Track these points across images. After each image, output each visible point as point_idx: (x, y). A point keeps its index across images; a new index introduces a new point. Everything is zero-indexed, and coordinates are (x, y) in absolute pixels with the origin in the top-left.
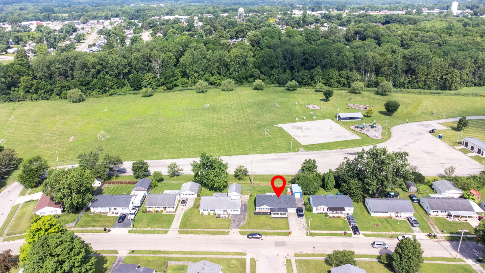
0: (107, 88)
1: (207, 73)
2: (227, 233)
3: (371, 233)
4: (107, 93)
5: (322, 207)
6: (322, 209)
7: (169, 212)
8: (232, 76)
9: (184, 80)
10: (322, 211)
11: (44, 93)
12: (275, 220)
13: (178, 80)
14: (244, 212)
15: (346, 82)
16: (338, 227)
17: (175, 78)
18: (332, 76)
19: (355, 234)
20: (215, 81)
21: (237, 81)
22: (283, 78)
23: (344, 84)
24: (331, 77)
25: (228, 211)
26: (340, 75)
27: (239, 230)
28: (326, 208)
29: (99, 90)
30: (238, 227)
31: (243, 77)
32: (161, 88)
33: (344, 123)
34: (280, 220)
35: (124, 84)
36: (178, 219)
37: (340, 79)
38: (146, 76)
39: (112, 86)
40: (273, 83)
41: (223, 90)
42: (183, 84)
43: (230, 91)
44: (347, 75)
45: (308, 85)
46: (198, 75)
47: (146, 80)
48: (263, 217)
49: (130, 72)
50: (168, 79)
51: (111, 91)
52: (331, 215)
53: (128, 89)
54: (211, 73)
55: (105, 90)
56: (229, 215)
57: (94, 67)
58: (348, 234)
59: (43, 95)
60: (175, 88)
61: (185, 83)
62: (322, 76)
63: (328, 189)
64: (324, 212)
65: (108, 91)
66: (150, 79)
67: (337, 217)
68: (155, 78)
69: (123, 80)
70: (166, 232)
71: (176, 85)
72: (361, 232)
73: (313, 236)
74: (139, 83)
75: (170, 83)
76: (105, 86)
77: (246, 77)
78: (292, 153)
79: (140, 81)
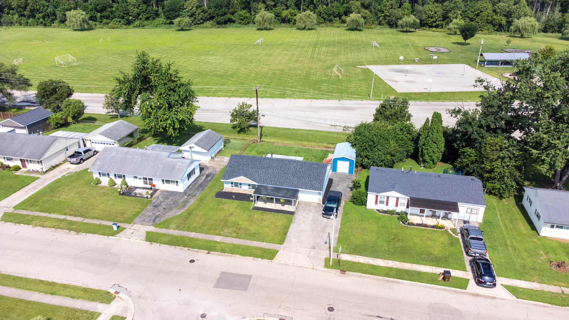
0: (130, 18)
1: (279, 4)
2: (114, 234)
3: (535, 286)
4: (132, 25)
5: (393, 194)
6: (392, 201)
7: (33, 171)
9: (243, 12)
10: (391, 206)
11: (44, 18)
12: (257, 215)
13: (236, 14)
14: (197, 189)
15: (504, 22)
16: (429, 254)
17: (231, 10)
18: (481, 12)
19: (480, 283)
20: (289, 16)
21: (325, 19)
22: (397, 15)
23: (501, 25)
24: (478, 13)
25: (154, 182)
26: (494, 11)
27: (151, 229)
28: (404, 199)
29: (119, 20)
30: (154, 222)
31: (334, 12)
32: (208, 23)
33: (491, 69)
34: (269, 215)
35: (157, 15)
36: (34, 188)
37: (495, 17)
38: (188, 3)
39: (139, 14)
40: (380, 24)
41: (298, 29)
42: (241, 19)
43: (309, 29)
44: (508, 9)
45: (437, 26)
46: (265, 6)
47: (187, 10)
48: (231, 205)
50: (219, 10)
51: (137, 22)
52: (415, 220)
53: (161, 22)
54: (286, 5)
55: (128, 20)
56: (156, 190)
58: (456, 278)
59: (41, 20)
60: (229, 25)
61: (245, 18)
62: (463, 12)
63: (424, 161)
64: (399, 209)
65: (132, 21)
66: (192, 8)
67: (433, 227)
68: (201, 7)
69: (155, 8)
71: (231, 21)
72: (500, 280)
73: (343, 271)
74: (177, 13)
75: (222, 15)
76: (128, 14)
77: (339, 13)
78: (372, 102)
79: (179, 10)
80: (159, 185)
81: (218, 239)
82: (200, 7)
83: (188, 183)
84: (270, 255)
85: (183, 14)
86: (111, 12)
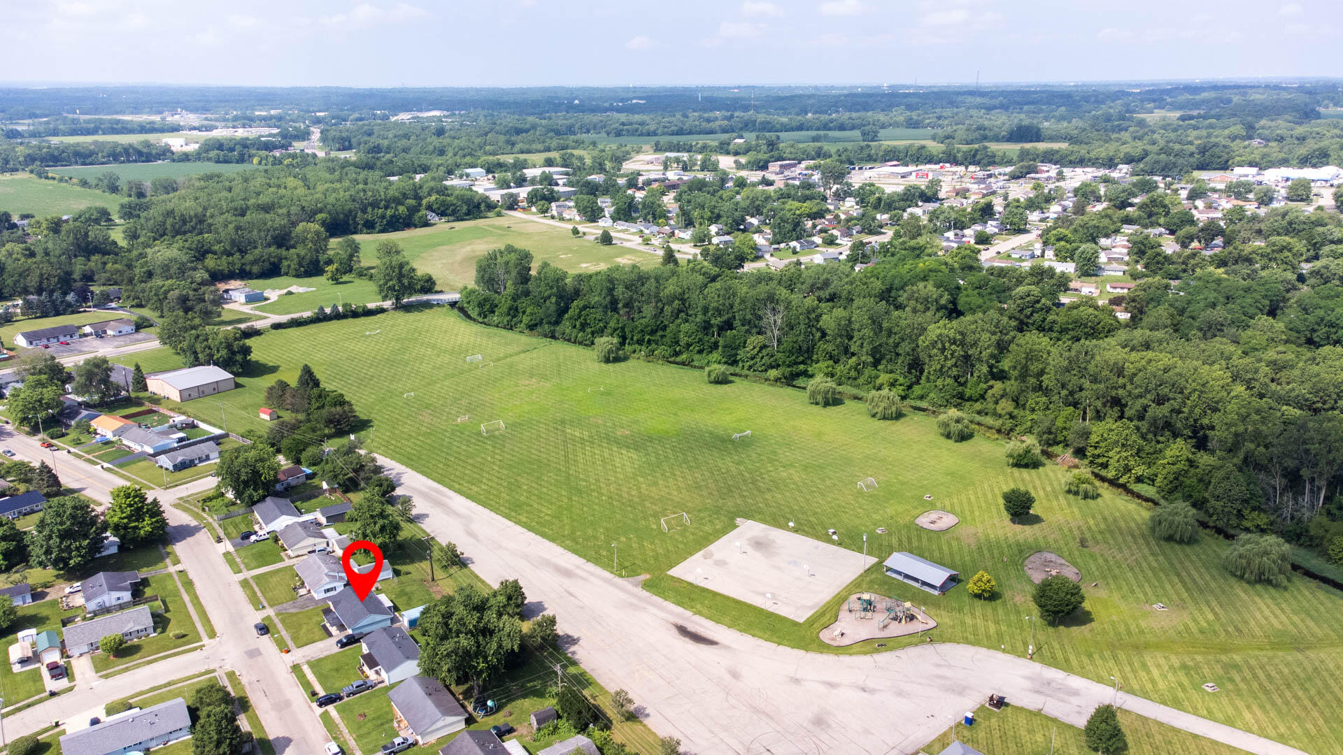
27: (272, 614)
29: (666, 348)
33: (876, 581)
34: (321, 632)
38: (753, 338)
43: (879, 418)
47: (748, 349)
49: (729, 325)
53: (714, 359)
55: (675, 351)
56: (308, 593)
57: (672, 302)
60: (801, 381)
65: (680, 353)
66: (754, 348)
68: (768, 347)
70: (239, 572)
74: (734, 352)
75: (789, 366)
78: (606, 574)
79: (737, 348)
80: (312, 591)
81: (283, 633)
84: (284, 649)
85: (741, 354)
86: (662, 337)
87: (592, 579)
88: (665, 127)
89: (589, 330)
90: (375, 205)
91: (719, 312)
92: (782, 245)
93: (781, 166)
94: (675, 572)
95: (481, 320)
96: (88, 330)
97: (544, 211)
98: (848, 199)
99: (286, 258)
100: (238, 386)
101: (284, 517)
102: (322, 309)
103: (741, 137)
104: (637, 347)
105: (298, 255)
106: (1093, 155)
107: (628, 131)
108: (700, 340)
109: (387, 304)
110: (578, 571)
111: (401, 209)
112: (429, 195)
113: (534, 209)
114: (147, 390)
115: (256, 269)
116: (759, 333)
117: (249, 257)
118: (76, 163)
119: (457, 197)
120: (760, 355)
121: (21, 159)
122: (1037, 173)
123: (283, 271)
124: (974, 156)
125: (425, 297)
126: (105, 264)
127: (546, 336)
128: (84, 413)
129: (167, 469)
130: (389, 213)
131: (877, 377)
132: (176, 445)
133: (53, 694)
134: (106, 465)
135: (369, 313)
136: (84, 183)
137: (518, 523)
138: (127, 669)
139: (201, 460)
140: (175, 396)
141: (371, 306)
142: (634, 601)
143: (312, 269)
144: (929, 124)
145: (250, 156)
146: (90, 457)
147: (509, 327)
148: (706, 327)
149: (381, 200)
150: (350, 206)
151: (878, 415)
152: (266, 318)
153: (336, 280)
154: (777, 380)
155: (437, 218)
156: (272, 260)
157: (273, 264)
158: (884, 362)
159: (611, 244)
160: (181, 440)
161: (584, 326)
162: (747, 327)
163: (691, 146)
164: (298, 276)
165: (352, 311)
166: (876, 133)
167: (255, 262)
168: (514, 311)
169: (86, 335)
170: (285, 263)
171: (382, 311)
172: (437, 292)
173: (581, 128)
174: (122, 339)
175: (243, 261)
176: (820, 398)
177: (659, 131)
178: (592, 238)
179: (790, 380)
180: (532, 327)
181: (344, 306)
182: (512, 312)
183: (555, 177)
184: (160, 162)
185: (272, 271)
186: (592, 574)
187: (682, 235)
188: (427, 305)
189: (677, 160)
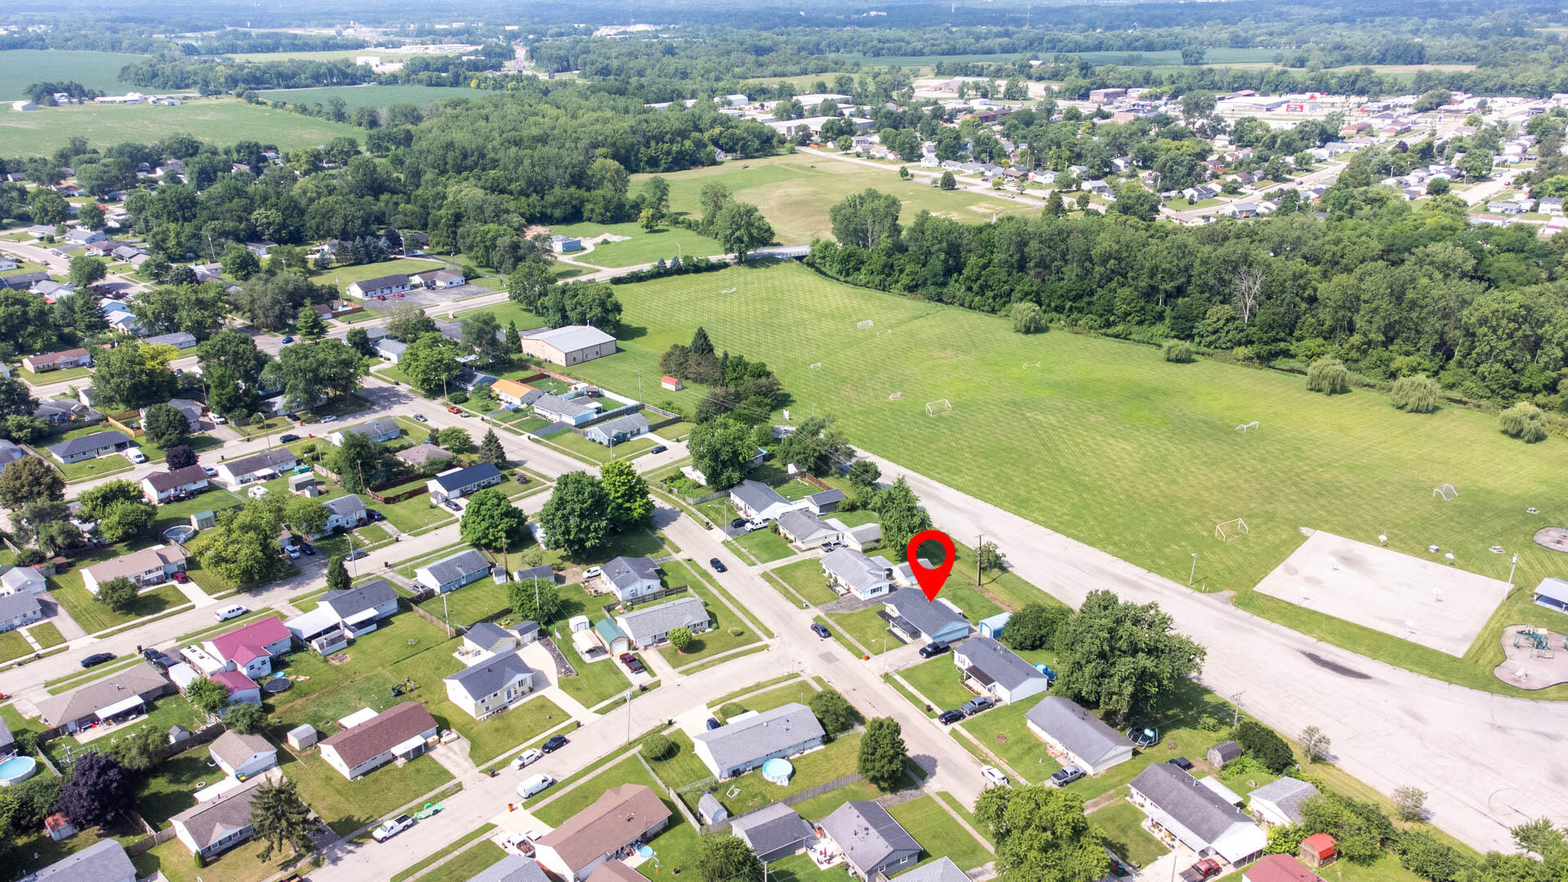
0: (1113, 319)
2: (802, 608)
4: (1110, 331)
6: (963, 663)
7: (797, 548)
8: (1481, 369)
9: (1314, 344)
11: (994, 298)
13: (1303, 342)
17: (1298, 333)
21: (1493, 391)
25: (851, 586)
27: (822, 614)
28: (969, 664)
29: (1094, 317)
30: (829, 610)
32: (1241, 351)
34: (890, 637)
35: (1160, 317)
36: (789, 560)
38: (1215, 309)
39: (1127, 314)
42: (1306, 355)
43: (1411, 411)
47: (1208, 321)
48: (879, 622)
49: (1180, 291)
50: (1264, 332)
51: (1120, 328)
53: (1160, 333)
55: (1107, 320)
56: (850, 593)
57: (1104, 262)
59: (990, 301)
60: (1281, 362)
61: (1313, 354)
65: (1114, 324)
66: (1218, 320)
68: (1238, 319)
69: (1160, 306)
70: (753, 564)
71: (1286, 354)
72: (954, 725)
73: (887, 683)
74: (1189, 324)
75: (1266, 343)
76: (1111, 312)
77: (1531, 386)
78: (1183, 589)
79: (1195, 319)
80: (852, 590)
81: (848, 636)
82: (1233, 319)
83: (869, 596)
84: (860, 655)
85: (1200, 326)
86: (1090, 303)
87: (1165, 591)
88: (933, 45)
89: (991, 294)
90: (659, 138)
91: (1172, 276)
92: (1173, 193)
93: (1106, 95)
94: (1261, 588)
95: (842, 278)
96: (416, 280)
97: (846, 147)
98: (1218, 137)
99: (588, 201)
100: (619, 350)
101: (777, 504)
102: (662, 262)
103: (1036, 58)
104: (1054, 315)
105: (604, 197)
106: (1518, 80)
107: (889, 49)
108: (1143, 308)
109: (730, 257)
110: (1142, 582)
111: (687, 143)
112: (712, 127)
113: (830, 145)
114: (521, 352)
115: (558, 213)
116: (1222, 302)
117: (549, 199)
118: (279, 85)
119: (747, 130)
120: (1226, 329)
121: (222, 80)
122: (1449, 103)
123: (586, 214)
124: (1354, 83)
125: (766, 251)
126: (396, 204)
127: (930, 299)
128: (480, 376)
129: (601, 443)
130: (675, 148)
131: (1391, 359)
132: (596, 416)
133: (644, 689)
134: (532, 436)
135: (712, 268)
136: (304, 110)
137: (1036, 521)
138: (703, 667)
139: (633, 435)
140: (559, 359)
141: (714, 259)
142: (1235, 622)
143: (619, 214)
144: (1261, 42)
145: (465, 78)
146: (507, 425)
147: (884, 287)
148: (1150, 293)
149: (667, 133)
150: (631, 139)
151: (1409, 408)
152: (598, 271)
153: (651, 228)
154: (1248, 359)
155: (722, 155)
156: (574, 202)
157: (574, 207)
158: (1398, 341)
159: (953, 189)
160: (599, 411)
161: (982, 291)
162: (1207, 295)
163: (982, 69)
164: (603, 222)
165: (695, 266)
166: (1201, 53)
167: (555, 205)
168: (888, 269)
169: (415, 287)
170: (589, 206)
171: (725, 265)
172: (778, 245)
173: (829, 45)
174: (455, 291)
175: (543, 203)
176: (1325, 385)
177: (926, 50)
178: (928, 181)
179: (1266, 360)
180: (911, 289)
181: (684, 260)
182: (886, 271)
183: (840, 106)
184: (365, 84)
185: (574, 216)
186: (1164, 587)
187: (1039, 178)
188: (771, 260)
189: (977, 87)
